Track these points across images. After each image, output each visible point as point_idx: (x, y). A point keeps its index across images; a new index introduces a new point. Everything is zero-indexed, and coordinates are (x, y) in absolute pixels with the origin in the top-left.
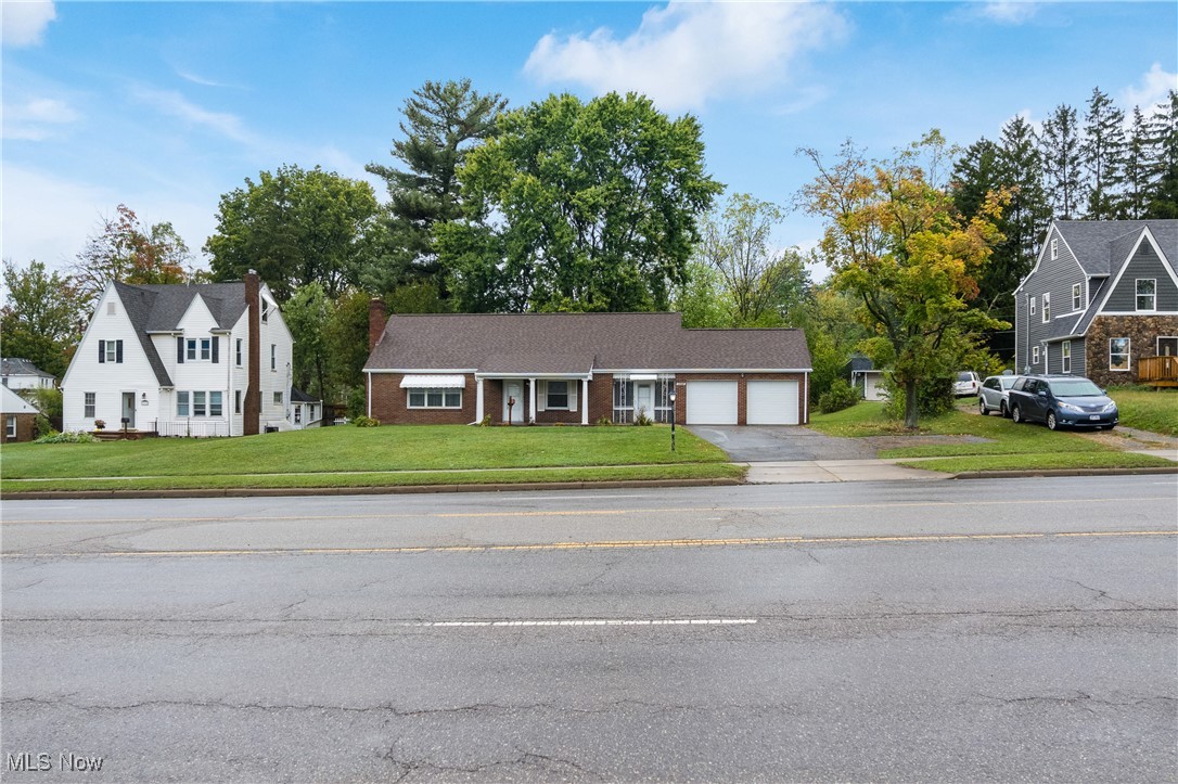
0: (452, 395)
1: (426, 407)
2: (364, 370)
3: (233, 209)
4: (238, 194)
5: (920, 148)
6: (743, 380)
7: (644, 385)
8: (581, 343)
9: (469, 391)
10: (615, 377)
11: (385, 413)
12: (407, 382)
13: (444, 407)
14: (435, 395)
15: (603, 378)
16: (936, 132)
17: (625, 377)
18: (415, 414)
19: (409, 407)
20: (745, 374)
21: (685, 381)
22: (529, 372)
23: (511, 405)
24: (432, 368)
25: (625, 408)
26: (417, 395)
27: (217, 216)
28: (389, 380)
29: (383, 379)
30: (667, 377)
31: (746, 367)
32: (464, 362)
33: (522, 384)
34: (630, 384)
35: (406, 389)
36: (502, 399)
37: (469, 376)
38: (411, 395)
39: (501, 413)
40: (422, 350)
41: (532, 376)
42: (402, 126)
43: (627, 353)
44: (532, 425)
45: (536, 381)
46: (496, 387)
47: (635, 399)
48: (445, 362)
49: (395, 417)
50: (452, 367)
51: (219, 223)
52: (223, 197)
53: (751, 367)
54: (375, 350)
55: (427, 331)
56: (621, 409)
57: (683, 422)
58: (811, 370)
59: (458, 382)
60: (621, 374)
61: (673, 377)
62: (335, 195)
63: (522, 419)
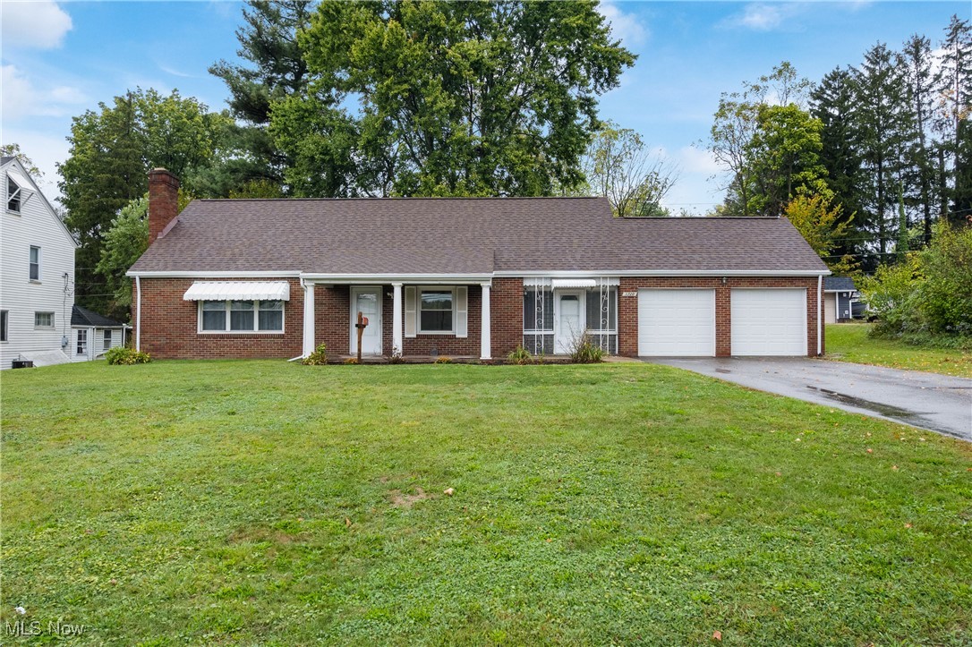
0: (269, 310)
1: (228, 331)
2: (129, 273)
3: (85, 131)
4: (90, 116)
5: (770, 83)
6: (723, 287)
7: (570, 296)
8: (469, 235)
9: (294, 305)
10: (526, 283)
11: (163, 341)
12: (196, 292)
13: (256, 331)
14: (242, 312)
15: (508, 286)
16: (786, 65)
17: (543, 283)
18: (210, 343)
19: (200, 331)
20: (728, 278)
21: (636, 290)
22: (392, 271)
23: (361, 326)
24: (237, 269)
25: (543, 333)
26: (214, 311)
27: (68, 139)
28: (168, 289)
29: (160, 286)
30: (609, 283)
31: (729, 267)
32: (289, 262)
33: (380, 290)
34: (549, 295)
35: (196, 303)
36: (348, 318)
37: (294, 281)
38: (205, 313)
39: (346, 340)
40: (226, 245)
41: (397, 279)
42: (244, 13)
43: (541, 248)
44: (396, 362)
45: (403, 288)
46: (338, 296)
47: (557, 318)
48: (259, 260)
49: (177, 347)
50: (270, 268)
51: (71, 146)
52: (75, 119)
53: (737, 266)
54: (154, 245)
55: (240, 220)
56: (536, 332)
57: (633, 354)
58: (828, 272)
59: (279, 291)
60: (535, 280)
61: (617, 283)
62: (191, 117)
63: (379, 350)
